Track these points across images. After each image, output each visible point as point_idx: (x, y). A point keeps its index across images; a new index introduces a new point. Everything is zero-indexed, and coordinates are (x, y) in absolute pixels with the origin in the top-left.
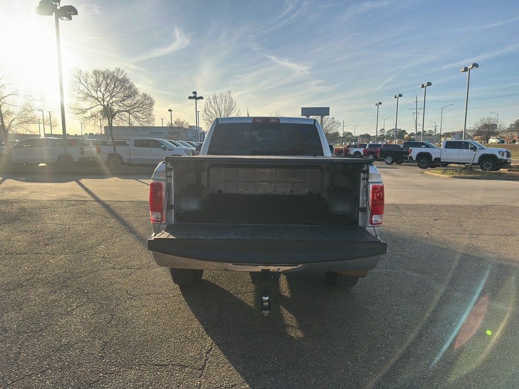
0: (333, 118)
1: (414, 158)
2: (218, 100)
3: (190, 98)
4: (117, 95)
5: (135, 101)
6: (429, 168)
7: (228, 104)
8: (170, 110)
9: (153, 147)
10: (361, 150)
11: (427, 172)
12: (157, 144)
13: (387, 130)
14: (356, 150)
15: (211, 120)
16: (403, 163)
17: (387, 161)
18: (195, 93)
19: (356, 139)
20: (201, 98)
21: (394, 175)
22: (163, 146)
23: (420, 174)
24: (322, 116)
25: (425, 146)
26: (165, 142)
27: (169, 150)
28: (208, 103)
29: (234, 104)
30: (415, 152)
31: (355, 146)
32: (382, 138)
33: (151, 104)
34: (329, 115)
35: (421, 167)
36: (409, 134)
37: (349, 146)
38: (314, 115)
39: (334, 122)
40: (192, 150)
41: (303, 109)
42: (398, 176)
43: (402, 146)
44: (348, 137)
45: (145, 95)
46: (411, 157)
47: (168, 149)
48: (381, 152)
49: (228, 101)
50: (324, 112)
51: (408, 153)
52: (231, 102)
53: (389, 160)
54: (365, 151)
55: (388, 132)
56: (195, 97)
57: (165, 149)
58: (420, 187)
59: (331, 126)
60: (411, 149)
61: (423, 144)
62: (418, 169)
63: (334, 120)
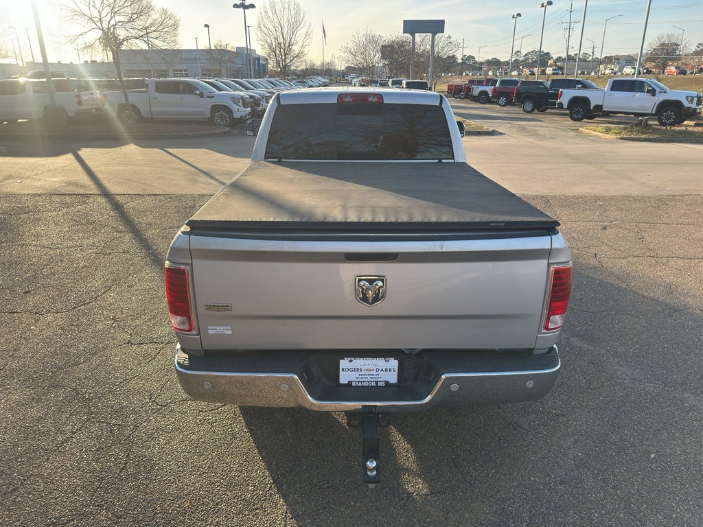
0: (450, 37)
1: (565, 106)
2: (278, 8)
3: (236, 6)
4: (122, 11)
5: (150, 21)
6: (585, 120)
7: (293, 14)
8: (207, 26)
9: (183, 92)
10: (489, 89)
11: (583, 130)
12: (190, 89)
13: (524, 53)
14: (482, 88)
15: (269, 40)
16: (548, 111)
17: (526, 107)
20: (252, 6)
21: (536, 135)
22: (198, 92)
23: (572, 133)
24: (434, 34)
25: (580, 86)
26: (201, 86)
27: (208, 97)
28: (264, 14)
29: (302, 14)
30: (566, 95)
31: (480, 83)
33: (175, 26)
34: (443, 32)
35: (574, 119)
36: (555, 58)
37: (471, 82)
38: (421, 33)
39: (450, 43)
40: (242, 97)
41: (406, 22)
42: (542, 137)
43: (548, 84)
44: (470, 64)
45: (165, 12)
46: (561, 104)
47: (205, 97)
48: (519, 94)
49: (293, 10)
50: (436, 27)
51: (557, 96)
52: (297, 13)
53: (529, 106)
54: (494, 91)
55: (526, 55)
56: (243, 5)
57: (201, 95)
59: (446, 49)
60: (562, 92)
61: (579, 82)
62: (570, 122)
63: (451, 40)
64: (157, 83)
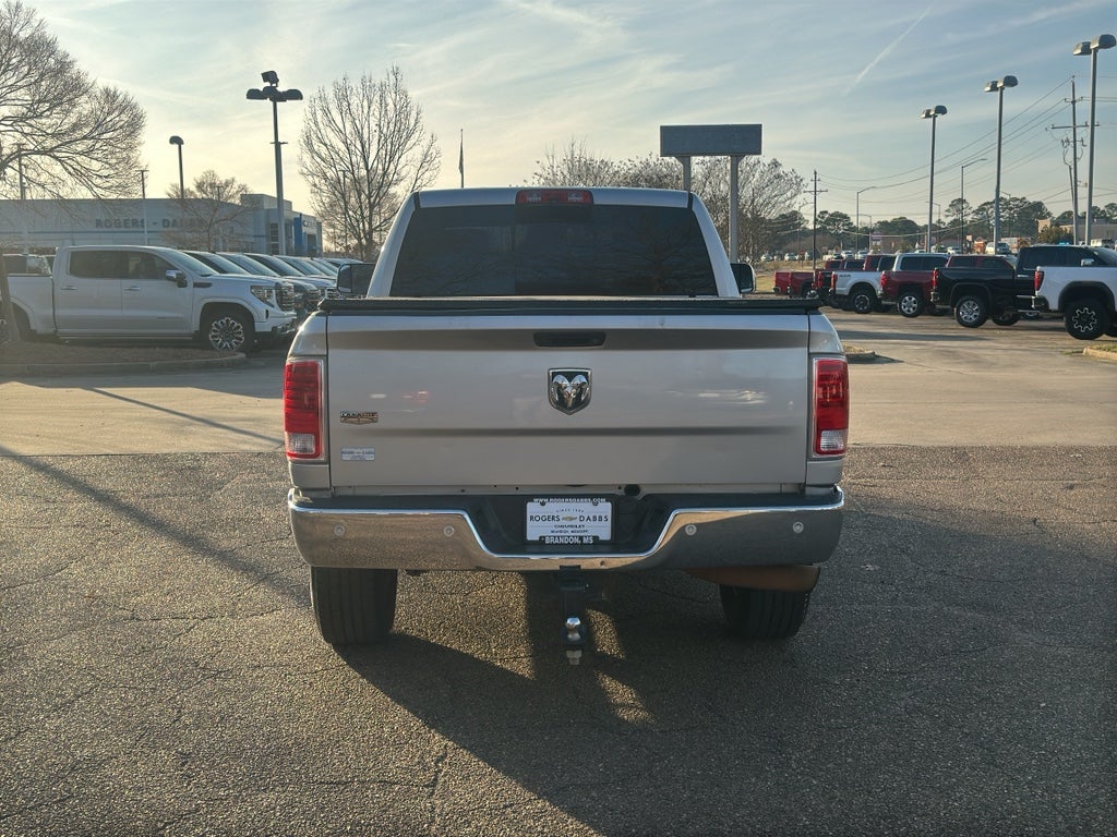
0: (776, 164)
1: (1054, 304)
2: (355, 101)
3: (253, 94)
4: (12, 95)
5: (73, 118)
6: (1104, 337)
7: (391, 114)
8: (176, 140)
9: (136, 275)
10: (875, 278)
11: (1090, 351)
12: (153, 267)
14: (856, 277)
15: (330, 174)
16: (1019, 323)
17: (963, 314)
18: (270, 77)
19: (862, 238)
20: (295, 95)
21: (977, 362)
22: (173, 274)
23: (1068, 358)
24: (737, 157)
25: (1089, 261)
26: (180, 260)
27: (196, 285)
28: (319, 114)
29: (414, 114)
30: (1054, 282)
31: (855, 265)
32: (957, 232)
33: (135, 125)
34: (759, 153)
35: (1077, 335)
37: (832, 265)
38: (704, 154)
39: (778, 177)
40: (278, 286)
41: (667, 132)
42: (991, 365)
43: (1014, 262)
44: (834, 229)
45: (110, 96)
46: (1042, 301)
47: (190, 284)
48: (944, 285)
49: (391, 106)
50: (743, 140)
51: (1030, 286)
52: (402, 111)
53: (970, 311)
54: (887, 282)
55: (981, 209)
56: (271, 92)
57: (181, 282)
58: (1053, 396)
59: (768, 192)
60: (1042, 274)
61: (1088, 253)
62: (1068, 341)
63: (780, 170)
64: (75, 255)
